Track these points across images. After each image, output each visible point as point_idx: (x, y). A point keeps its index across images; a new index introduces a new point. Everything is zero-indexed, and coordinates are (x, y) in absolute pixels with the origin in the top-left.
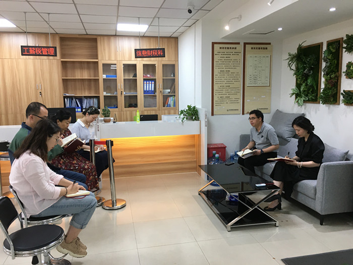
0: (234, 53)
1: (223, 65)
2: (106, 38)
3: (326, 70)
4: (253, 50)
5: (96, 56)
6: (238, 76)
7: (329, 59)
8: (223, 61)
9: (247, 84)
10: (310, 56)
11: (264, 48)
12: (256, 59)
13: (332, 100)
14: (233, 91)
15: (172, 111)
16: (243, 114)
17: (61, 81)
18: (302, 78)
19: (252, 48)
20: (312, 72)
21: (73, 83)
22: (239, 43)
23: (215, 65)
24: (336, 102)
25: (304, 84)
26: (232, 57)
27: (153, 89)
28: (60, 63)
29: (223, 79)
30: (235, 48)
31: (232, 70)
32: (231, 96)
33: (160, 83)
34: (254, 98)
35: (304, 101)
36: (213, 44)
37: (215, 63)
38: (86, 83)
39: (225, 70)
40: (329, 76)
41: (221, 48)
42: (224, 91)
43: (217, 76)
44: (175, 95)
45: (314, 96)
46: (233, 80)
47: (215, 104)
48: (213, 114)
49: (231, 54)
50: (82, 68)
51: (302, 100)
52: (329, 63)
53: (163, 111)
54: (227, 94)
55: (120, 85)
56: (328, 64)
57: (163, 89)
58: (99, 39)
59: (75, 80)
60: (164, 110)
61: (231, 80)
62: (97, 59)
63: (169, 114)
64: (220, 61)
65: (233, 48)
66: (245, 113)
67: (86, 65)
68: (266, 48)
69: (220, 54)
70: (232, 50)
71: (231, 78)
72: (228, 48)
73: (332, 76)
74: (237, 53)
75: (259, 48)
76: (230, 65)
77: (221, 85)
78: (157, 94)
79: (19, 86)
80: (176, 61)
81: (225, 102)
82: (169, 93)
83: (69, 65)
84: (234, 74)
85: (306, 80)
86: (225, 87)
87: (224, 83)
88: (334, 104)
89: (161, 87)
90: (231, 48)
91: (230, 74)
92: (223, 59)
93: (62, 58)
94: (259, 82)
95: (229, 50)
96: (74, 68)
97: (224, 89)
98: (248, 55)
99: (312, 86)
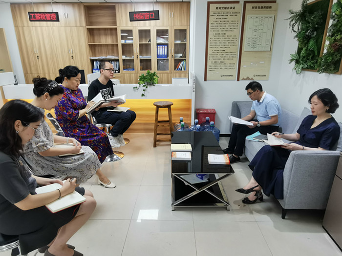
0: (232, 14)
1: (219, 28)
2: (123, 5)
3: (332, 31)
4: (255, 9)
5: (115, 23)
6: (235, 40)
7: (337, 15)
8: (219, 22)
9: (244, 49)
10: (315, 13)
11: (267, 7)
12: (257, 20)
13: (332, 69)
14: (228, 56)
15: (183, 75)
16: (238, 80)
17: (88, 46)
18: (304, 41)
19: (253, 8)
20: (315, 33)
21: (99, 48)
22: (238, 2)
23: (210, 27)
24: (338, 71)
25: (304, 49)
26: (230, 18)
27: (166, 54)
28: (86, 30)
29: (218, 42)
30: (234, 8)
31: (228, 33)
32: (226, 61)
33: (172, 48)
34: (252, 64)
35: (303, 69)
36: (209, 3)
37: (210, 25)
38: (110, 47)
39: (221, 33)
40: (333, 38)
41: (217, 8)
42: (219, 56)
43: (212, 40)
44: (185, 60)
45: (313, 63)
46: (230, 44)
47: (208, 69)
48: (205, 80)
49: (229, 14)
50: (106, 35)
51: (301, 67)
52: (337, 20)
53: (174, 75)
54: (222, 58)
55: (136, 49)
56: (335, 22)
57: (175, 53)
58: (117, 6)
59: (101, 45)
60: (176, 73)
61: (227, 44)
62: (116, 25)
63: (180, 77)
64: (215, 23)
65: (231, 8)
66: (240, 79)
67: (109, 32)
68: (270, 7)
69: (216, 15)
70: (230, 10)
71: (227, 42)
72: (225, 8)
73: (337, 38)
74: (235, 14)
75: (262, 8)
76: (227, 27)
77: (215, 49)
78: (169, 58)
79: (55, 50)
80: (187, 26)
81: (219, 67)
82: (181, 57)
83: (95, 32)
84: (231, 37)
85: (307, 43)
86: (220, 51)
87: (219, 47)
88: (335, 73)
89: (173, 51)
90: (228, 8)
91: (226, 37)
92: (220, 20)
93: (87, 26)
94: (258, 46)
95: (227, 10)
96: (100, 35)
97: (219, 54)
98: (248, 16)
99: (313, 51)
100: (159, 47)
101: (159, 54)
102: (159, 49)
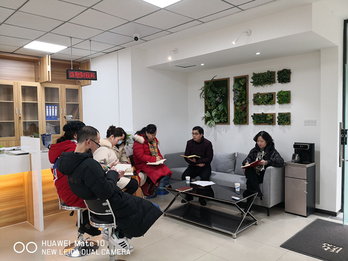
7: (239, 91)
10: (222, 87)
18: (214, 105)
24: (245, 123)
25: (215, 110)
27: (56, 115)
33: (63, 108)
35: (216, 123)
45: (225, 119)
56: (238, 94)
57: (67, 114)
73: (243, 103)
78: (61, 119)
82: (72, 118)
89: (65, 112)
99: (223, 111)
100: (47, 107)
101: (47, 115)
102: (47, 109)
